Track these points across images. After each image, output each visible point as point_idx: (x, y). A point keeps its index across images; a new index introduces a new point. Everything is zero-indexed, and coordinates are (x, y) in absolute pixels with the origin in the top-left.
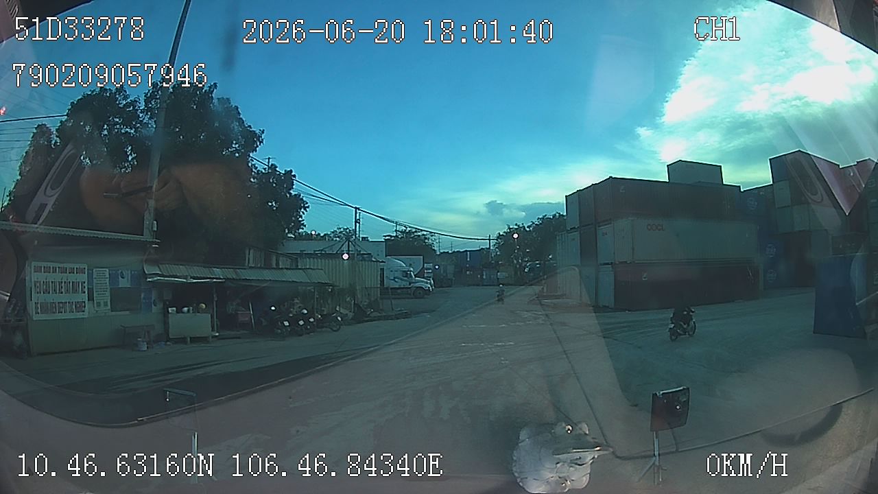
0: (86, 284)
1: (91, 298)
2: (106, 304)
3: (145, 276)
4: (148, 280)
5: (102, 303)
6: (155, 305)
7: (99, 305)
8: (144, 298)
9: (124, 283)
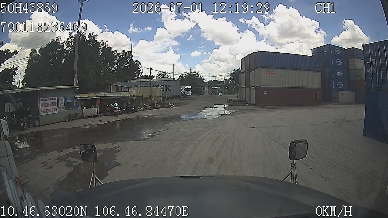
0: (57, 103)
1: (58, 107)
2: (63, 108)
3: (75, 98)
4: (76, 99)
5: (62, 108)
6: (79, 107)
7: (61, 108)
8: (75, 105)
9: (68, 101)
